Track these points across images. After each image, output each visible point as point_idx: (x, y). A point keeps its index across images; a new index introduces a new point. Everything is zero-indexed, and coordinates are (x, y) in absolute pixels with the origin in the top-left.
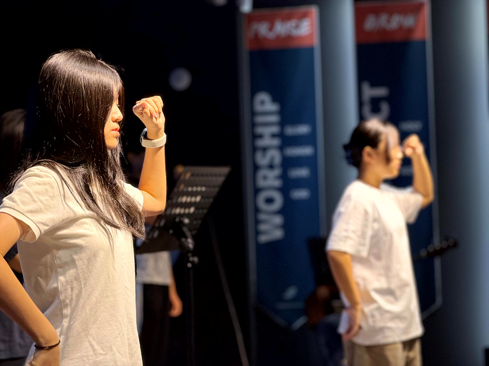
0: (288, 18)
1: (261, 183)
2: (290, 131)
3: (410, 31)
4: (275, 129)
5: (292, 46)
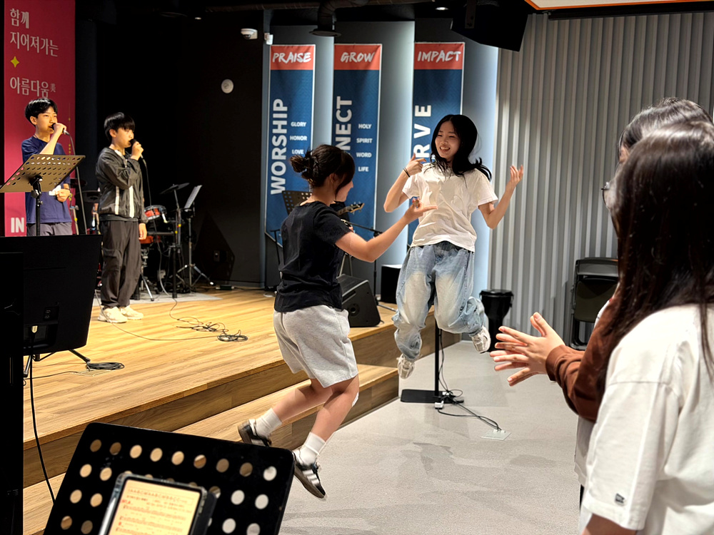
0: (297, 51)
1: (274, 157)
2: (293, 124)
4: (285, 123)
5: (299, 68)
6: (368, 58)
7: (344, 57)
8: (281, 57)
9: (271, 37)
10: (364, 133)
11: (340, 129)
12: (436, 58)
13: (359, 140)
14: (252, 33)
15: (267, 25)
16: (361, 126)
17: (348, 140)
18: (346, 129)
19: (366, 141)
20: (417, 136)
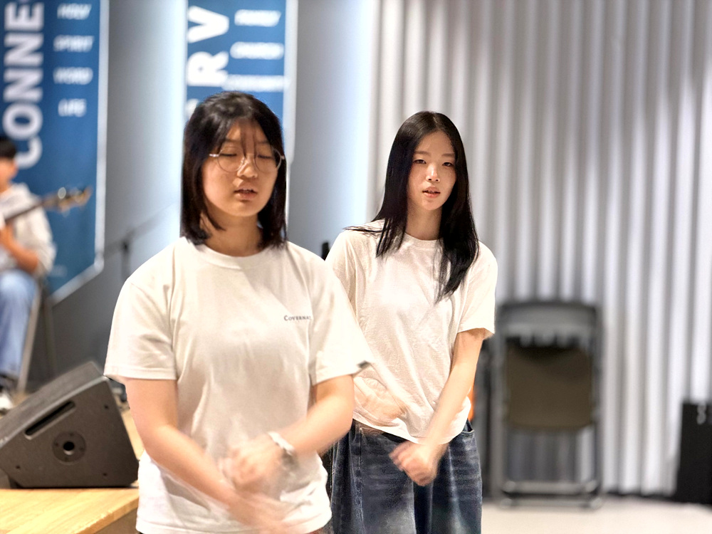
10: (73, 27)
11: (17, 14)
13: (63, 43)
16: (64, 11)
17: (35, 42)
18: (31, 14)
19: (79, 43)
20: (197, 35)
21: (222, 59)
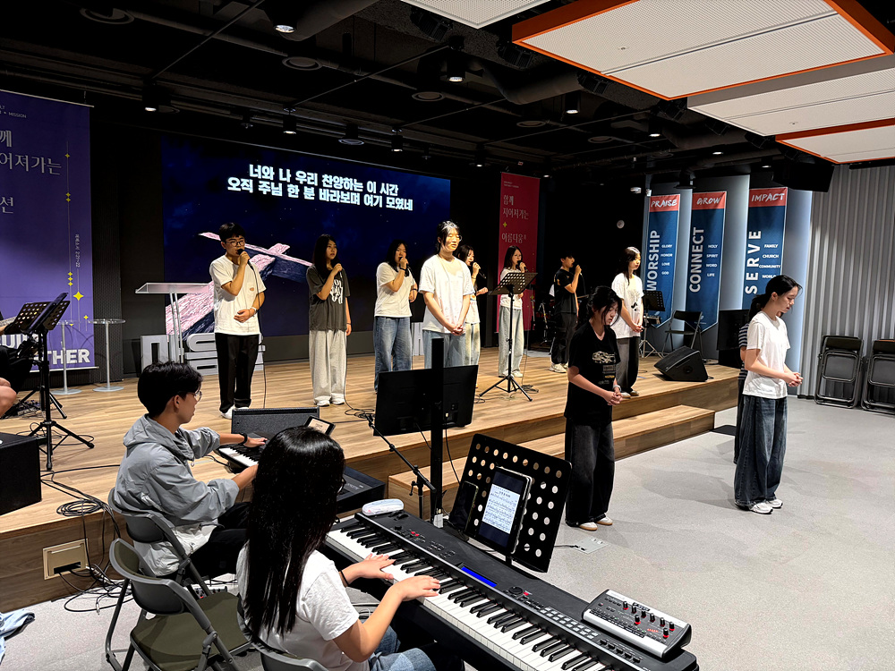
0: (668, 199)
1: (650, 268)
2: (663, 246)
3: (717, 205)
4: (658, 246)
5: (669, 210)
6: (717, 201)
7: (699, 202)
8: (657, 204)
9: (650, 191)
10: (712, 251)
11: (695, 248)
12: (765, 199)
13: (708, 256)
14: (638, 190)
15: (648, 185)
16: (710, 246)
17: (701, 256)
18: (699, 248)
19: (713, 256)
20: (749, 252)
21: (758, 260)
